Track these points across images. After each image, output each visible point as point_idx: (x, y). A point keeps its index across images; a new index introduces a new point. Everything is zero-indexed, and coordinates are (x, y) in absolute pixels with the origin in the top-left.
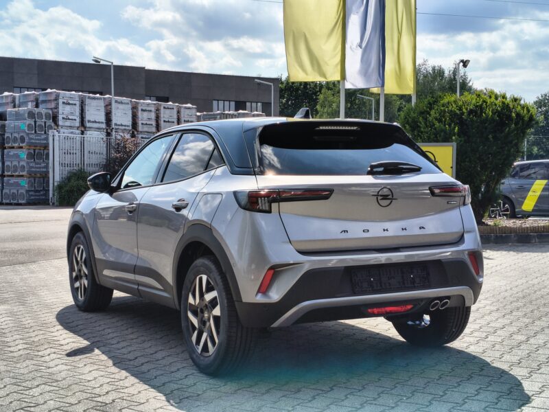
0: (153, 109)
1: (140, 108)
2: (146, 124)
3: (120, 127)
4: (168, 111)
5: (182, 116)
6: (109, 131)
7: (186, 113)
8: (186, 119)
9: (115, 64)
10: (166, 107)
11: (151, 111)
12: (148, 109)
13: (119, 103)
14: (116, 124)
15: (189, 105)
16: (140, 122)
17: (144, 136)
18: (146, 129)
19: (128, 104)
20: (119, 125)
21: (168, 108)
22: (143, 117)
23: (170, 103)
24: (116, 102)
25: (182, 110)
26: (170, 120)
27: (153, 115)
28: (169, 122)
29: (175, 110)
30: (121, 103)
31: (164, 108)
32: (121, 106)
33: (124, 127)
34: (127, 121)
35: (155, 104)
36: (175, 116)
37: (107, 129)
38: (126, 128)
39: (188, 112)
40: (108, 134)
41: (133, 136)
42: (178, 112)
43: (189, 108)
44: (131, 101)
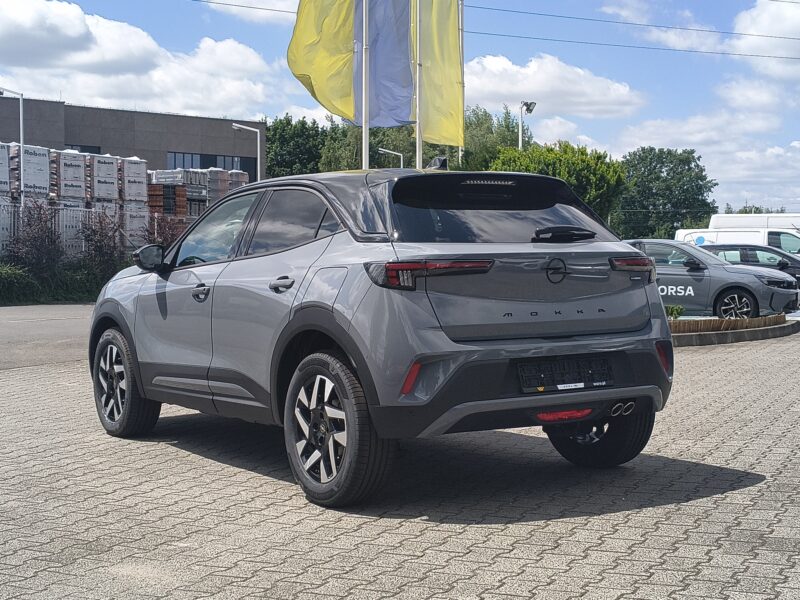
0: (82, 164)
1: (62, 162)
2: (72, 186)
3: (32, 190)
4: (104, 167)
5: (126, 174)
6: (15, 195)
7: (132, 170)
8: (132, 179)
9: (26, 96)
10: (102, 160)
11: (79, 166)
12: (74, 163)
13: (31, 154)
14: (26, 186)
15: (135, 158)
16: (63, 183)
17: (68, 203)
18: (70, 194)
19: (44, 155)
20: (31, 187)
21: (105, 163)
22: (67, 175)
23: (108, 155)
24: (26, 152)
25: (126, 166)
26: (108, 180)
27: (81, 172)
28: (105, 182)
29: (116, 166)
30: (35, 154)
31: (99, 162)
32: (34, 159)
33: (37, 190)
34: (44, 180)
35: (85, 156)
36: (116, 175)
37: (13, 193)
38: (42, 191)
39: (134, 168)
40: (15, 199)
41: (52, 203)
42: (121, 170)
43: (135, 163)
44: (49, 152)
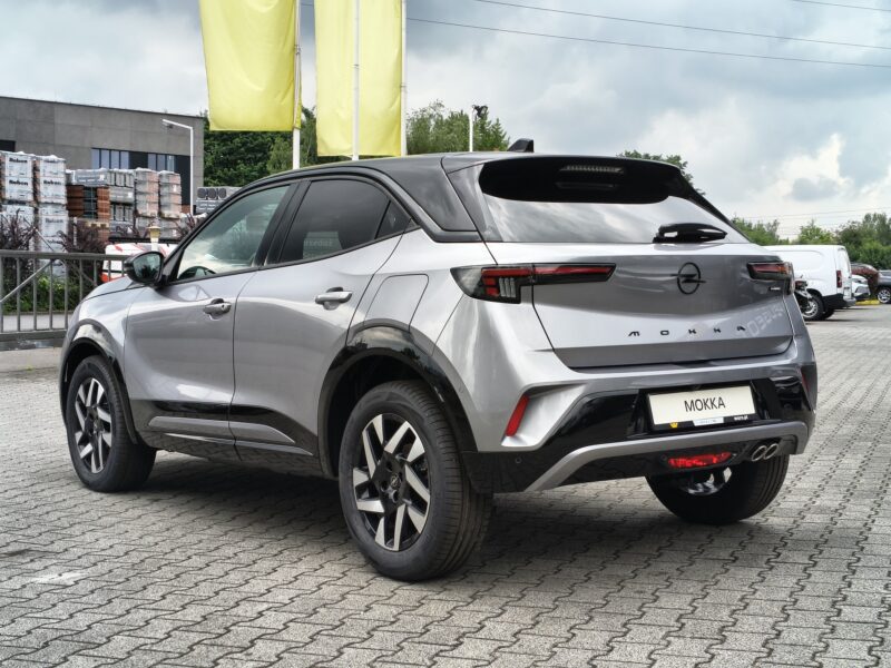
4: (17, 166)
5: (41, 173)
7: (48, 170)
8: (48, 180)
10: (15, 158)
15: (52, 157)
21: (17, 161)
23: (22, 153)
25: (42, 165)
26: (21, 180)
28: (18, 183)
29: (30, 164)
31: (11, 160)
36: (30, 174)
39: (50, 167)
42: (35, 169)
43: (53, 162)
